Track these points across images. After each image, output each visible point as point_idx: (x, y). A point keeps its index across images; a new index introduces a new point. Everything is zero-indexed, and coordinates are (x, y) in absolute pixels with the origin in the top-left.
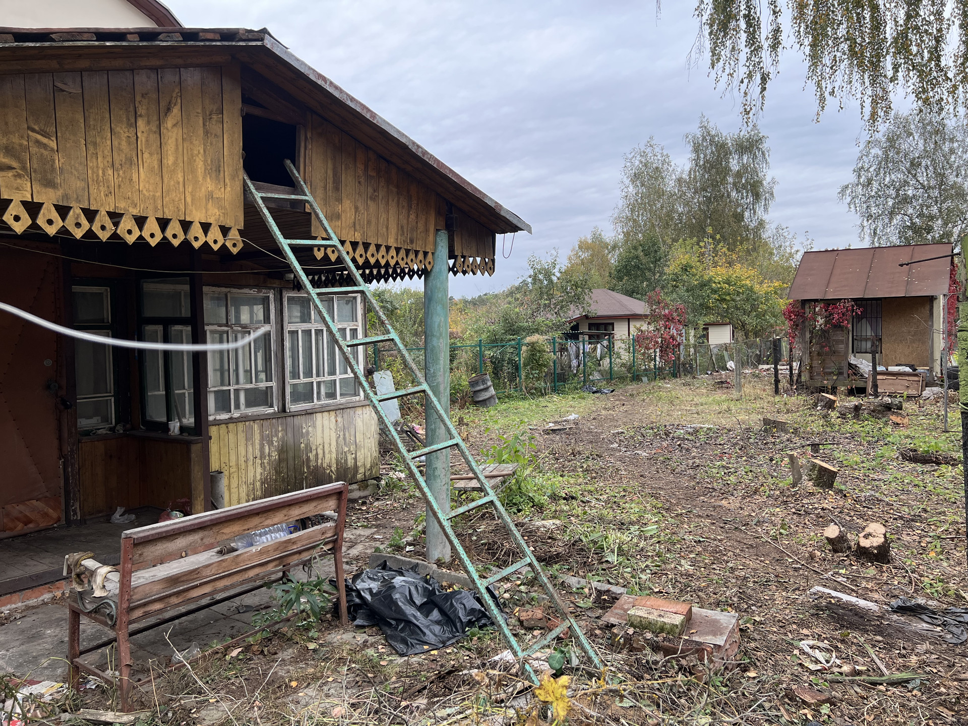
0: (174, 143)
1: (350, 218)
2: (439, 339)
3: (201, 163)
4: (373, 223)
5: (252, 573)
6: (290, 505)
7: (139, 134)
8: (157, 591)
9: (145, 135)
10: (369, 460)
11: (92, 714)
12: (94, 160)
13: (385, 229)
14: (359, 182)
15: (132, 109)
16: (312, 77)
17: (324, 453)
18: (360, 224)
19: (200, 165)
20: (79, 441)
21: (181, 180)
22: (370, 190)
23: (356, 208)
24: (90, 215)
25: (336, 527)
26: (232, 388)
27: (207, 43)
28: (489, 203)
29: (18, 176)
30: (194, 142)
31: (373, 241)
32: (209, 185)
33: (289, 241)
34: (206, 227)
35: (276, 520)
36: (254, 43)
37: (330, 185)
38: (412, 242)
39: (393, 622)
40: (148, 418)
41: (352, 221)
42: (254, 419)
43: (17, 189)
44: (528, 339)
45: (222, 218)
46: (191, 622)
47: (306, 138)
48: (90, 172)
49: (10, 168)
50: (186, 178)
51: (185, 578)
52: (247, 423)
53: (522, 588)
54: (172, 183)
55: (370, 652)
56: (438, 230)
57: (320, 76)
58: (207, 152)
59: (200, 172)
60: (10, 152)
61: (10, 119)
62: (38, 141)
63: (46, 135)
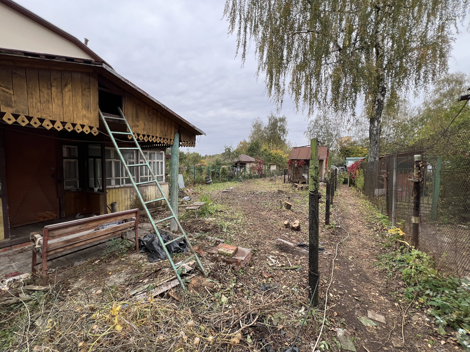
0: (69, 97)
2: (175, 165)
4: (151, 129)
5: (102, 238)
7: (53, 92)
8: (60, 245)
9: (55, 93)
11: (30, 287)
12: (31, 99)
13: (155, 131)
14: (146, 116)
15: (49, 83)
16: (123, 80)
17: (151, 197)
18: (146, 129)
19: (80, 105)
20: (65, 193)
21: (72, 109)
22: (150, 119)
23: (145, 124)
24: (29, 118)
25: (135, 222)
26: (121, 178)
27: (77, 63)
28: (191, 126)
30: (77, 97)
31: (151, 135)
32: (84, 112)
33: (112, 132)
34: (82, 126)
35: (111, 221)
36: (98, 66)
37: (134, 116)
38: (166, 136)
39: (151, 251)
40: (90, 186)
42: (128, 187)
44: (222, 167)
45: (89, 124)
46: (89, 251)
47: (125, 101)
48: (29, 104)
50: (74, 109)
51: (73, 240)
52: (126, 188)
53: (195, 240)
54: (68, 110)
55: (141, 261)
56: (175, 133)
57: (126, 80)
58: (83, 101)
59: (80, 107)
62: (4, 90)
63: (8, 88)
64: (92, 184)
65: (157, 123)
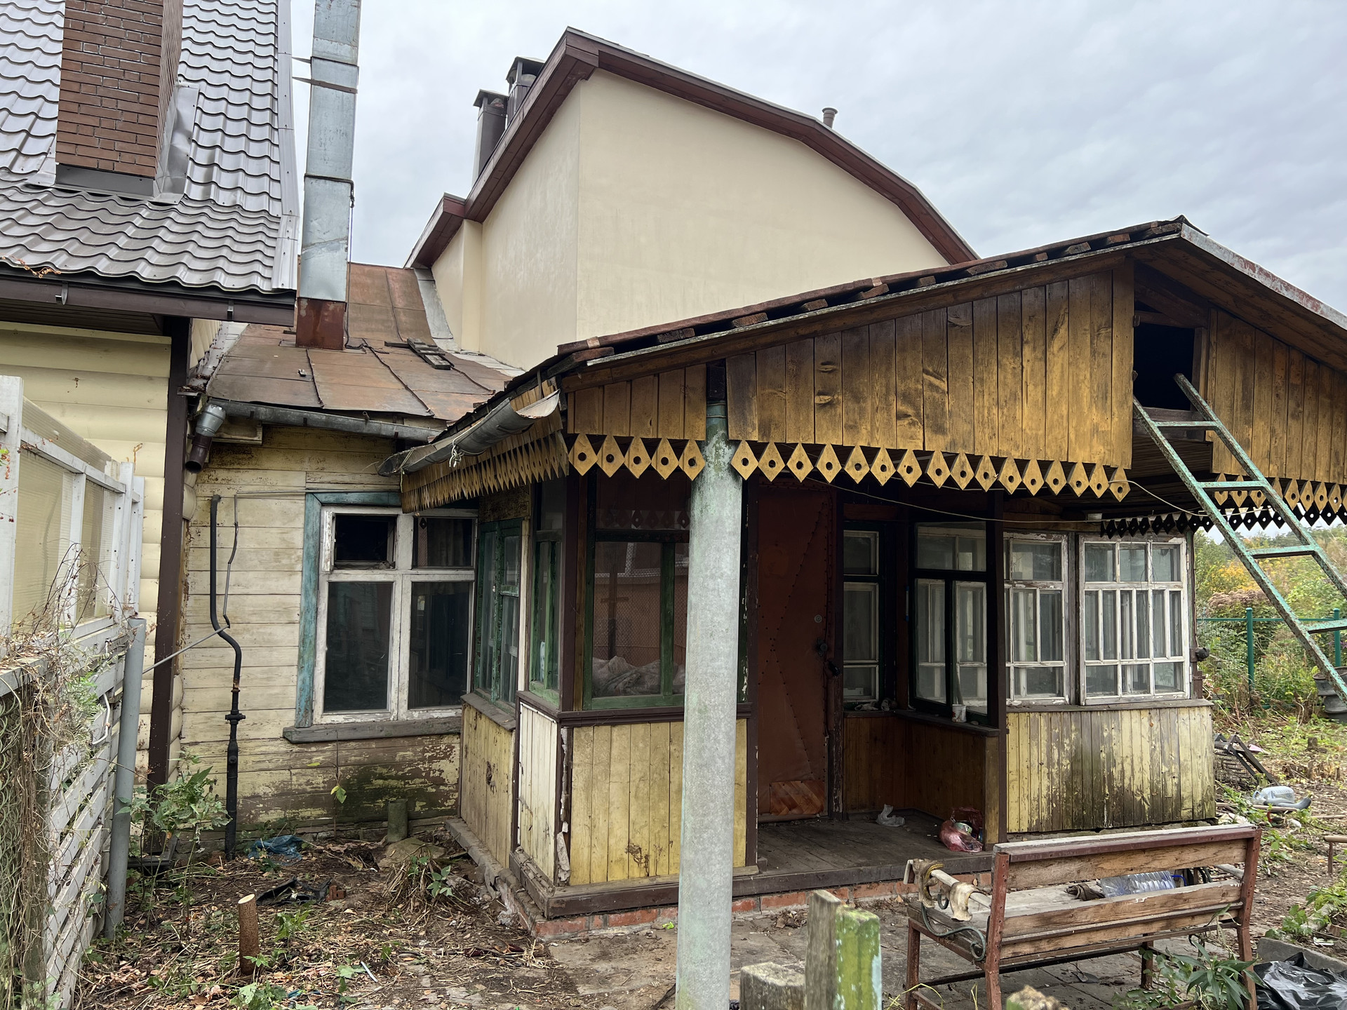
0: (1060, 370)
1: (1264, 445)
3: (1087, 390)
5: (1133, 932)
6: (1183, 846)
7: (1024, 364)
8: (1028, 929)
9: (1030, 364)
10: (1200, 789)
12: (981, 399)
13: (1311, 459)
14: (1277, 395)
15: (1018, 335)
17: (1133, 770)
18: (1276, 454)
19: (1085, 392)
20: (845, 716)
21: (1065, 413)
22: (1292, 404)
23: (1273, 431)
24: (974, 461)
25: (1241, 888)
26: (1011, 665)
27: (1118, 248)
29: (913, 424)
30: (1080, 366)
34: (1089, 468)
36: (1169, 237)
37: (1238, 404)
41: (1265, 450)
43: (911, 437)
45: (1107, 457)
47: (1209, 343)
48: (976, 412)
49: (906, 416)
50: (1070, 410)
51: (1057, 919)
52: (1032, 715)
54: (1056, 417)
58: (1094, 376)
59: (1086, 401)
60: (906, 398)
61: (909, 363)
62: (931, 384)
63: (938, 376)
64: (933, 688)
65: (1316, 421)
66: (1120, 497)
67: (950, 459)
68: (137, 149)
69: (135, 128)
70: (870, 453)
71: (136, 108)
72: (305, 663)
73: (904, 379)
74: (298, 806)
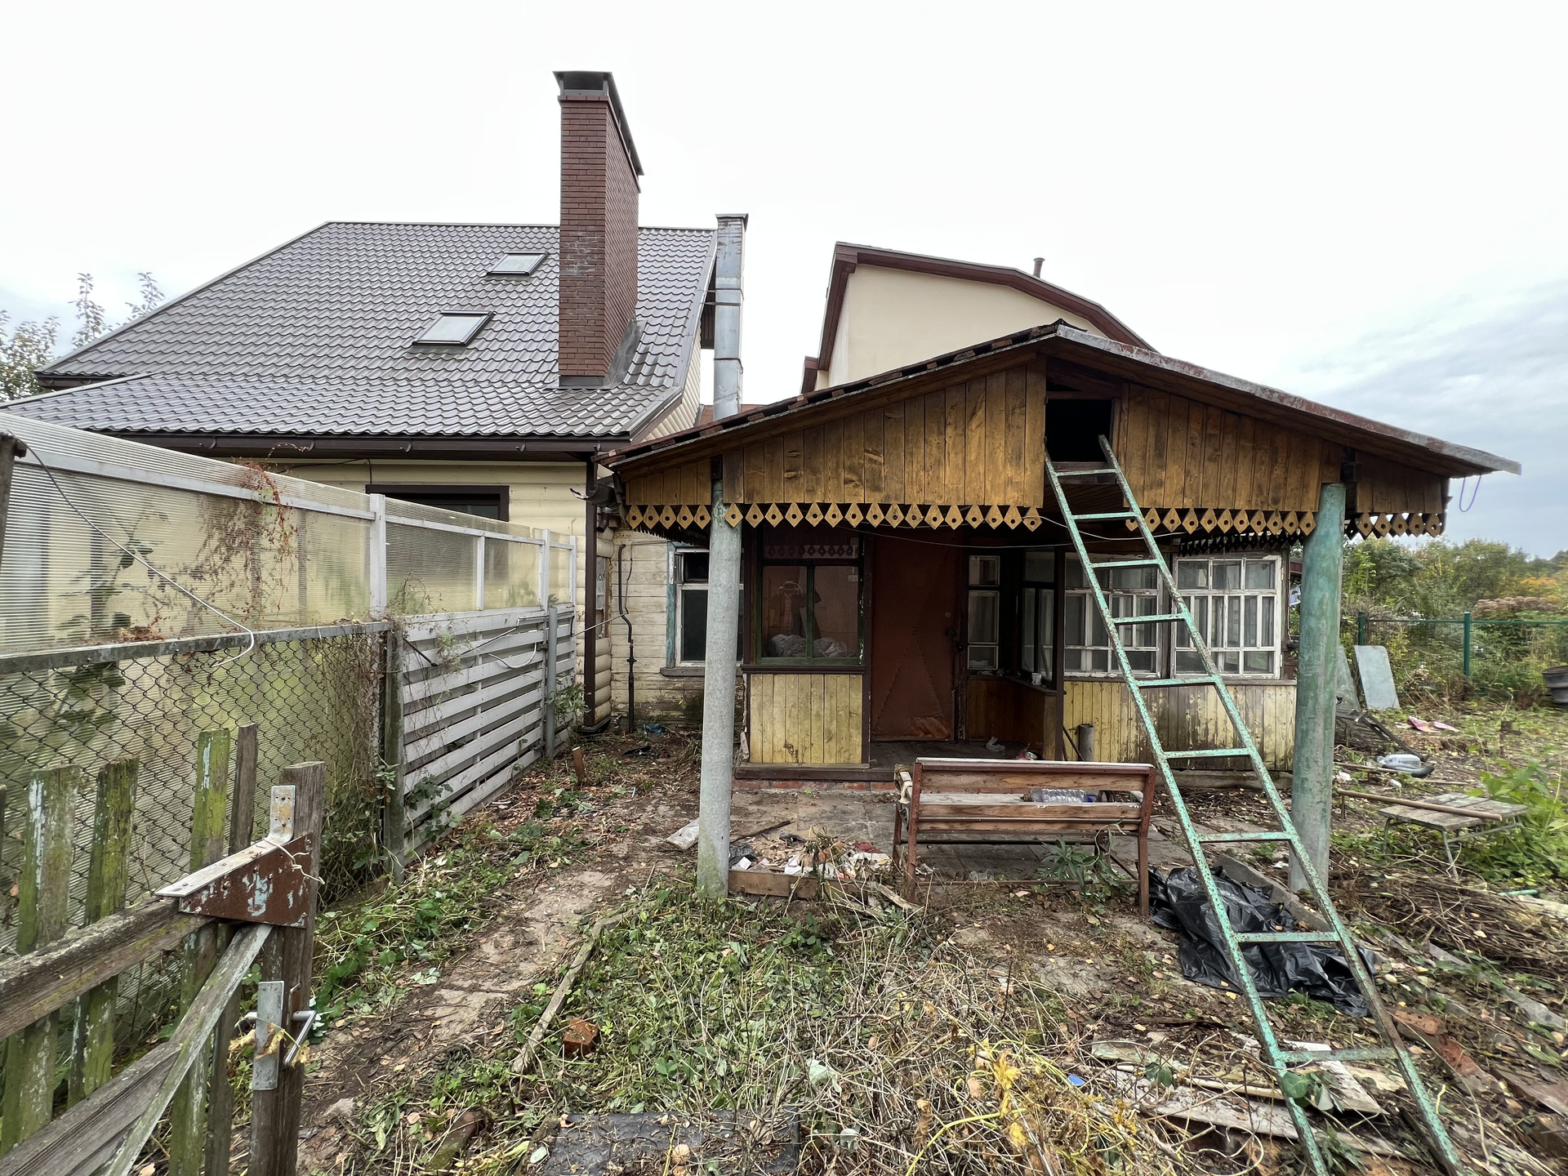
0: (978, 441)
1: (1178, 483)
3: (1002, 454)
4: (1212, 486)
5: (1036, 827)
6: (1083, 774)
7: (947, 439)
8: (943, 814)
9: (952, 439)
10: (1283, 749)
11: (886, 891)
12: (910, 466)
13: (1230, 491)
14: (1193, 444)
15: (942, 420)
16: (1114, 351)
18: (1191, 489)
20: (968, 678)
21: (982, 471)
22: (1209, 451)
23: (1187, 473)
24: (905, 509)
25: (1140, 810)
27: (998, 351)
29: (857, 486)
30: (996, 437)
31: (1211, 506)
32: (1010, 472)
33: (1077, 517)
34: (1004, 510)
35: (1064, 784)
36: (1046, 337)
37: (1151, 453)
38: (1276, 501)
39: (1195, 938)
40: (1024, 667)
41: (1180, 487)
43: (855, 495)
45: (1020, 500)
46: (1007, 851)
47: (1122, 410)
48: (906, 475)
49: (852, 481)
50: (987, 469)
51: (968, 811)
53: (1424, 980)
54: (974, 474)
55: (1150, 955)
56: (1324, 485)
58: (1008, 443)
59: (1000, 462)
60: (852, 469)
61: (854, 447)
62: (870, 459)
63: (876, 453)
64: (1028, 662)
65: (1236, 460)
66: (1033, 528)
67: (885, 508)
68: (595, 361)
69: (593, 351)
70: (824, 507)
71: (594, 339)
72: (671, 633)
73: (849, 458)
74: (668, 709)
